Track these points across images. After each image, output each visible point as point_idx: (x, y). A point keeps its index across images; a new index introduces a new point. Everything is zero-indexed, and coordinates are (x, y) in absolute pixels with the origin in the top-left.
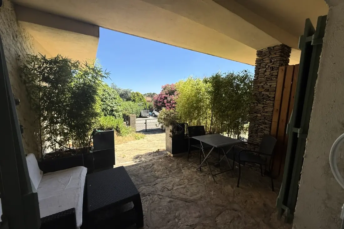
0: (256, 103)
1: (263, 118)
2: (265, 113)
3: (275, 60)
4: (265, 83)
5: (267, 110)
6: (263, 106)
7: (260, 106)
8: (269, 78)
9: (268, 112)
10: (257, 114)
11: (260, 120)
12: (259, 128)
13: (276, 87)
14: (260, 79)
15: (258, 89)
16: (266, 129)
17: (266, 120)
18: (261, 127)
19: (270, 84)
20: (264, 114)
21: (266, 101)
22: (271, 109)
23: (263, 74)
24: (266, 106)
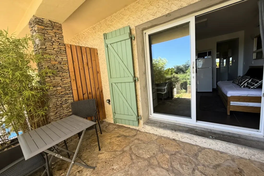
0: (52, 76)
1: (64, 90)
2: (64, 84)
3: (60, 36)
4: (56, 56)
5: (66, 82)
6: (60, 78)
7: (58, 79)
8: (58, 52)
9: (68, 83)
10: (57, 87)
11: (62, 92)
12: (62, 100)
13: (67, 60)
14: (49, 50)
15: (50, 62)
16: (70, 98)
17: (67, 90)
18: (65, 98)
19: (62, 57)
20: (64, 86)
21: (63, 73)
22: (69, 80)
23: (51, 47)
24: (63, 79)
